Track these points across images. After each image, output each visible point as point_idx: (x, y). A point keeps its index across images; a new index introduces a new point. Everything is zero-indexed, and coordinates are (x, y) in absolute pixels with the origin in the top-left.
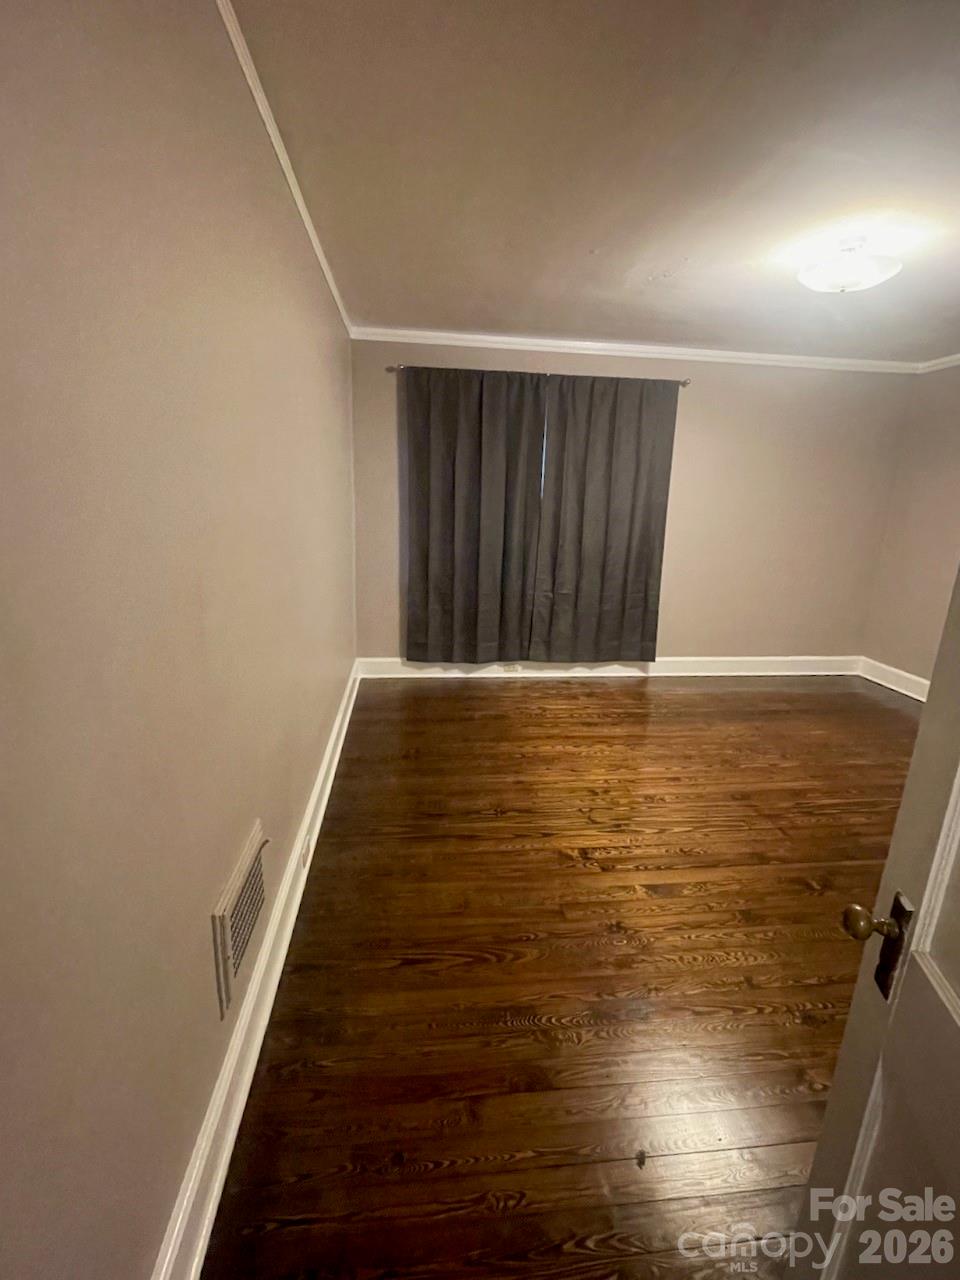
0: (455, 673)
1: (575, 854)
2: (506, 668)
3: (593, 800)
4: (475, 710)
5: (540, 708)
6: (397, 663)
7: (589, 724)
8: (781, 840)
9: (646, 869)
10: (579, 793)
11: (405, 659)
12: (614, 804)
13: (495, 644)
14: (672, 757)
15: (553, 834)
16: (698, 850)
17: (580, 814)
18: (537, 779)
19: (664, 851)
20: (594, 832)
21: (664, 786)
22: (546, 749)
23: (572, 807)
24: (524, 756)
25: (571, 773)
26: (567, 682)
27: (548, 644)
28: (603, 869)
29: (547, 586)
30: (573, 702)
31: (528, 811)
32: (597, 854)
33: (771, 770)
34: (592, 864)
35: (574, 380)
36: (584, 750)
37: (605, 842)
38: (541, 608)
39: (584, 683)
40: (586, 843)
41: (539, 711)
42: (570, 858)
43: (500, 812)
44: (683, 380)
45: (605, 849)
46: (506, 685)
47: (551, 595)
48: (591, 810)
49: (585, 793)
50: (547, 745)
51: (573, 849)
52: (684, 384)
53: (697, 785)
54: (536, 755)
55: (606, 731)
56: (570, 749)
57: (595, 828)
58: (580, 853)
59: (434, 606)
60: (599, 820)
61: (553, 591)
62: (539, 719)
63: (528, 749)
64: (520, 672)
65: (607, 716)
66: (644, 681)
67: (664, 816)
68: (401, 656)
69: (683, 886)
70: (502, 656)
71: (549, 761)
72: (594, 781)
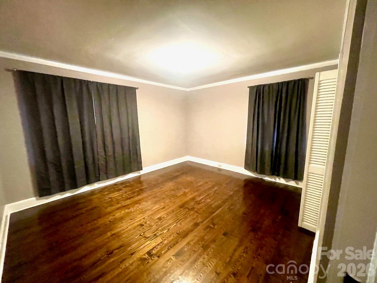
0: (68, 194)
1: (147, 256)
2: (91, 186)
3: (143, 228)
4: (81, 209)
5: (109, 198)
6: (33, 200)
7: (130, 198)
8: (198, 216)
9: (171, 247)
10: (137, 228)
11: (38, 197)
12: (150, 227)
13: (85, 179)
14: (159, 200)
15: (135, 252)
16: (181, 231)
17: (141, 237)
18: (119, 230)
19: (172, 237)
20: (149, 242)
21: (162, 212)
22: (118, 215)
23: (137, 236)
24: (110, 222)
25: (131, 221)
26: (115, 184)
27: (106, 173)
28: (159, 257)
29: (103, 154)
30: (121, 191)
31: (121, 247)
32: (154, 252)
33: (185, 194)
34: (154, 257)
35: (102, 84)
36: (132, 209)
37: (154, 244)
38: (102, 162)
39: (122, 183)
40: (147, 249)
41: (110, 200)
42: (145, 259)
43: (110, 253)
44: (136, 87)
45: (155, 247)
46: (92, 193)
47: (105, 156)
48: (144, 233)
49: (139, 227)
50: (118, 213)
51: (144, 255)
52: (137, 88)
53: (170, 207)
54: (115, 219)
55: (137, 198)
56: (127, 211)
57: (148, 240)
58: (148, 255)
59: (52, 170)
60: (148, 236)
61: (105, 155)
62: (111, 203)
63: (111, 218)
64: (97, 186)
65: (134, 193)
66: (140, 177)
67: (167, 223)
68: (35, 196)
69: (183, 248)
70: (88, 182)
71: (121, 219)
72: (140, 220)
